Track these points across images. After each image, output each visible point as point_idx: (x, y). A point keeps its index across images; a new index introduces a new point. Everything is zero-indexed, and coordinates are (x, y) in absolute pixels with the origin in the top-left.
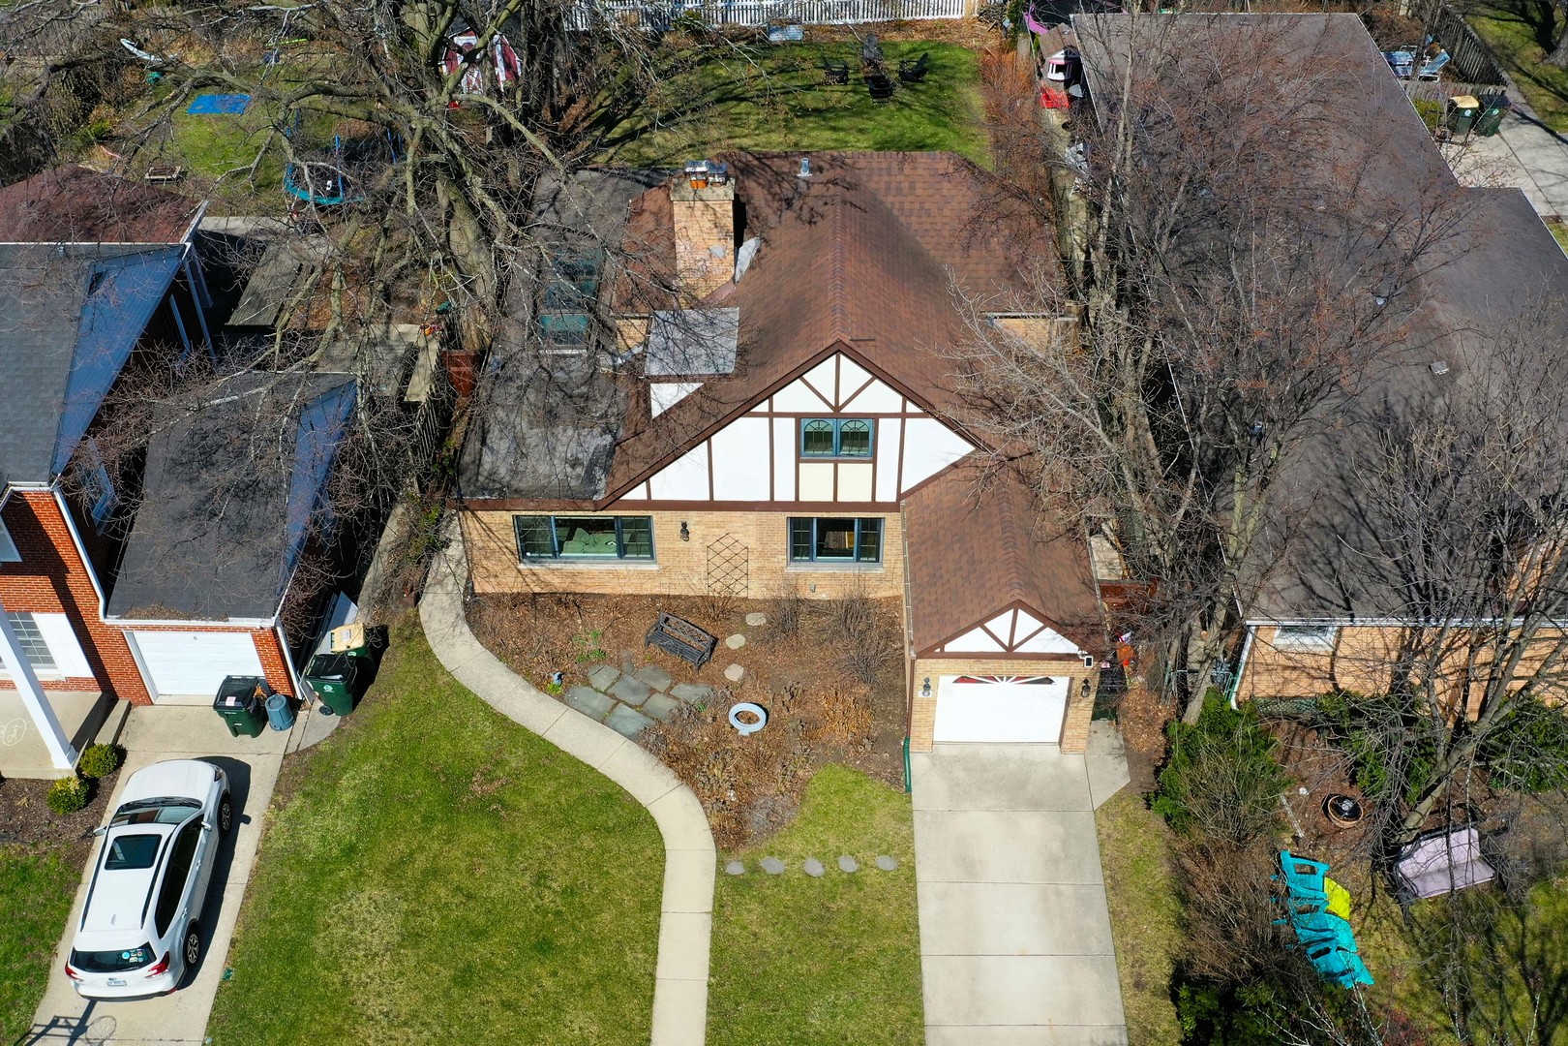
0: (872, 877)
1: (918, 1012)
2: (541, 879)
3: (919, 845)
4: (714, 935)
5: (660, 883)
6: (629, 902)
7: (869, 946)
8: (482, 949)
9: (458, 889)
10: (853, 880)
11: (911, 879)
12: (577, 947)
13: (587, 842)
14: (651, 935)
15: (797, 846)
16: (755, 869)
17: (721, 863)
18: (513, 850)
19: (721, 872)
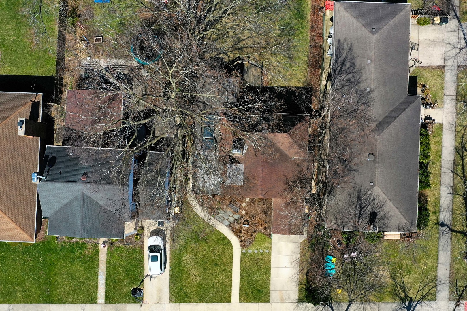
0: (264, 254)
1: (270, 277)
2: (214, 253)
3: (272, 248)
4: (241, 263)
5: (232, 254)
6: (228, 257)
7: (263, 265)
8: (207, 265)
9: (202, 255)
10: (262, 254)
11: (271, 254)
12: (221, 265)
13: (221, 247)
14: (231, 263)
15: (253, 248)
16: (247, 252)
17: (242, 250)
18: (210, 248)
19: (242, 252)
